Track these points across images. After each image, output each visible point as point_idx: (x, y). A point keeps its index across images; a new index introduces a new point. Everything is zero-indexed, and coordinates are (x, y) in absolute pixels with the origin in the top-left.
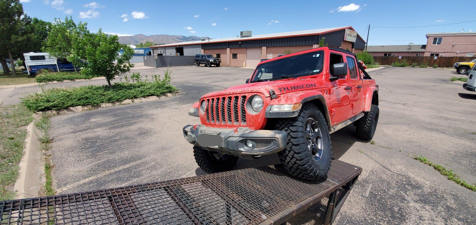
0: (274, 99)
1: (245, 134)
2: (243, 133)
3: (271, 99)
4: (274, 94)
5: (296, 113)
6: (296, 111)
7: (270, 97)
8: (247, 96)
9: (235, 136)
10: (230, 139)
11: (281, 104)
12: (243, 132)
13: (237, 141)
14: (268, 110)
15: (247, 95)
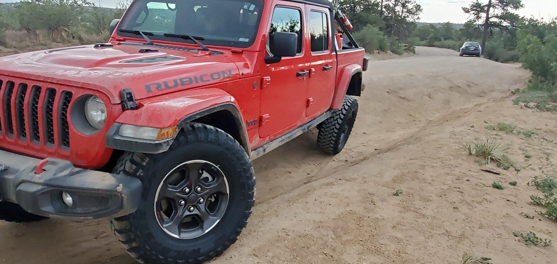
0: (128, 109)
1: (58, 179)
2: (52, 177)
3: (124, 109)
4: (131, 99)
5: (164, 145)
6: (165, 142)
7: (120, 105)
8: (73, 93)
9: (36, 181)
10: (22, 187)
11: (139, 124)
12: (55, 174)
13: (39, 193)
14: (112, 131)
15: (73, 91)
